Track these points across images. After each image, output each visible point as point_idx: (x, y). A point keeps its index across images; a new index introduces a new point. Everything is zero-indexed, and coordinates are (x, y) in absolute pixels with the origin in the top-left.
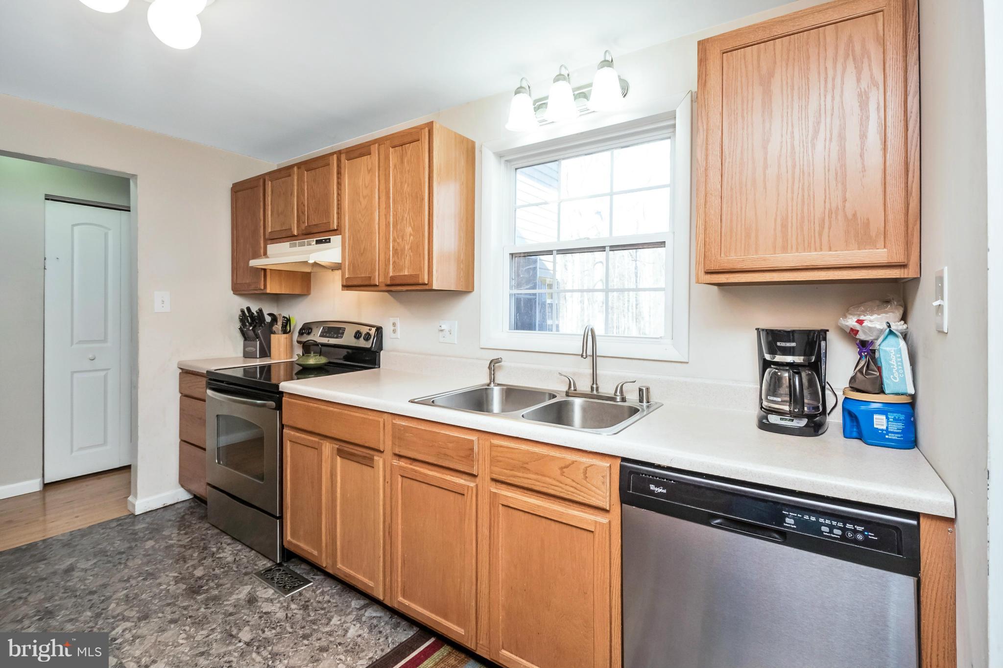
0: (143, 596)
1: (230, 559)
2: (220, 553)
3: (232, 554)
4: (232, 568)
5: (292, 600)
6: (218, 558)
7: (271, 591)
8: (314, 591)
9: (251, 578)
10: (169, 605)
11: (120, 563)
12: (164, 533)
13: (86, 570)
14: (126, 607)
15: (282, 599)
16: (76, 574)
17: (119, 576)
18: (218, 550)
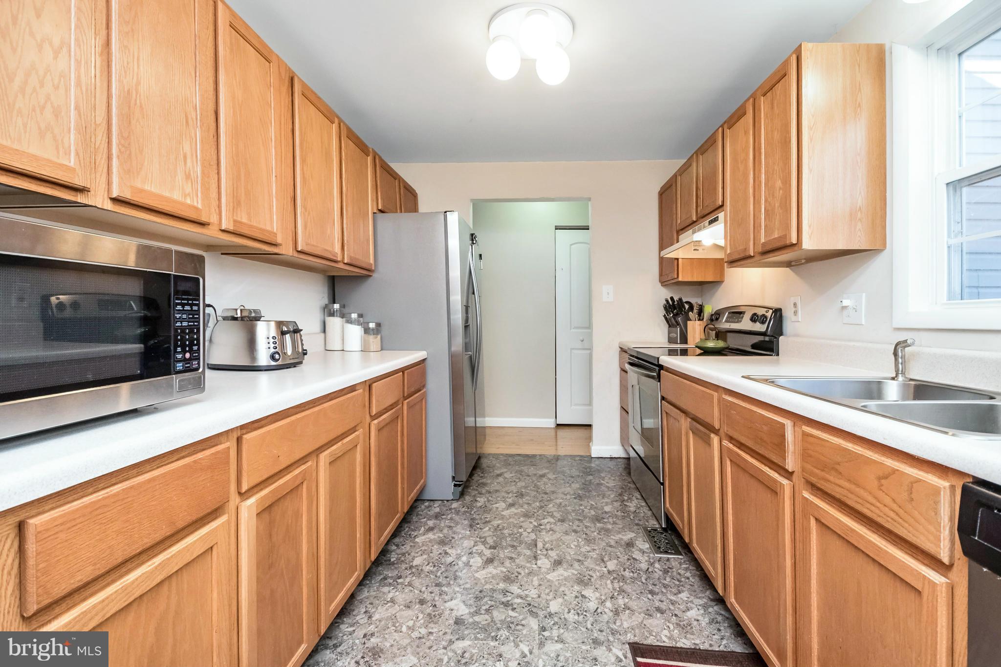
0: (569, 508)
1: (632, 509)
2: (628, 502)
3: (636, 506)
4: (630, 516)
5: (659, 561)
6: (625, 505)
7: (647, 546)
8: (680, 564)
9: (638, 529)
10: (579, 520)
11: (568, 483)
12: (602, 474)
13: (550, 479)
14: (557, 510)
15: (652, 555)
16: (544, 479)
17: (563, 490)
18: (627, 500)
